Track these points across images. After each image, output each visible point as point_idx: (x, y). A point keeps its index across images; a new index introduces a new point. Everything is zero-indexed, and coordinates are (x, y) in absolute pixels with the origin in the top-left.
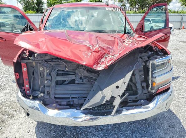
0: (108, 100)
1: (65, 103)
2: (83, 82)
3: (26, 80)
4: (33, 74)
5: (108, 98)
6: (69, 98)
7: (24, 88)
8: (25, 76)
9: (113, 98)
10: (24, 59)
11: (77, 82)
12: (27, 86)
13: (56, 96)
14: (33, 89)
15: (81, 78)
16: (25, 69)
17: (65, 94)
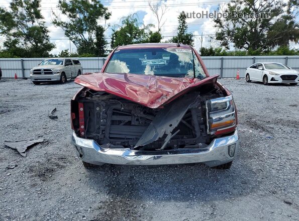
0: (161, 137)
1: (120, 143)
2: (139, 123)
3: (82, 121)
4: (89, 115)
5: (161, 135)
6: (124, 139)
7: (79, 129)
8: (81, 116)
9: (165, 136)
10: (82, 98)
11: (133, 123)
12: (82, 127)
13: (111, 136)
14: (88, 131)
15: (137, 120)
16: (82, 109)
17: (120, 134)
